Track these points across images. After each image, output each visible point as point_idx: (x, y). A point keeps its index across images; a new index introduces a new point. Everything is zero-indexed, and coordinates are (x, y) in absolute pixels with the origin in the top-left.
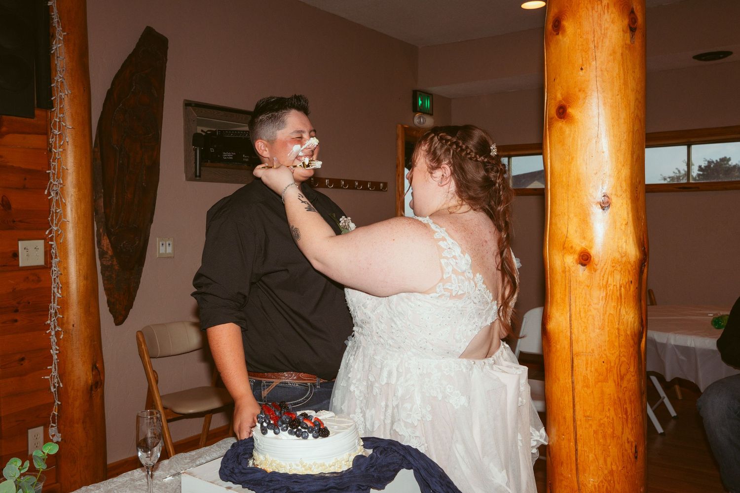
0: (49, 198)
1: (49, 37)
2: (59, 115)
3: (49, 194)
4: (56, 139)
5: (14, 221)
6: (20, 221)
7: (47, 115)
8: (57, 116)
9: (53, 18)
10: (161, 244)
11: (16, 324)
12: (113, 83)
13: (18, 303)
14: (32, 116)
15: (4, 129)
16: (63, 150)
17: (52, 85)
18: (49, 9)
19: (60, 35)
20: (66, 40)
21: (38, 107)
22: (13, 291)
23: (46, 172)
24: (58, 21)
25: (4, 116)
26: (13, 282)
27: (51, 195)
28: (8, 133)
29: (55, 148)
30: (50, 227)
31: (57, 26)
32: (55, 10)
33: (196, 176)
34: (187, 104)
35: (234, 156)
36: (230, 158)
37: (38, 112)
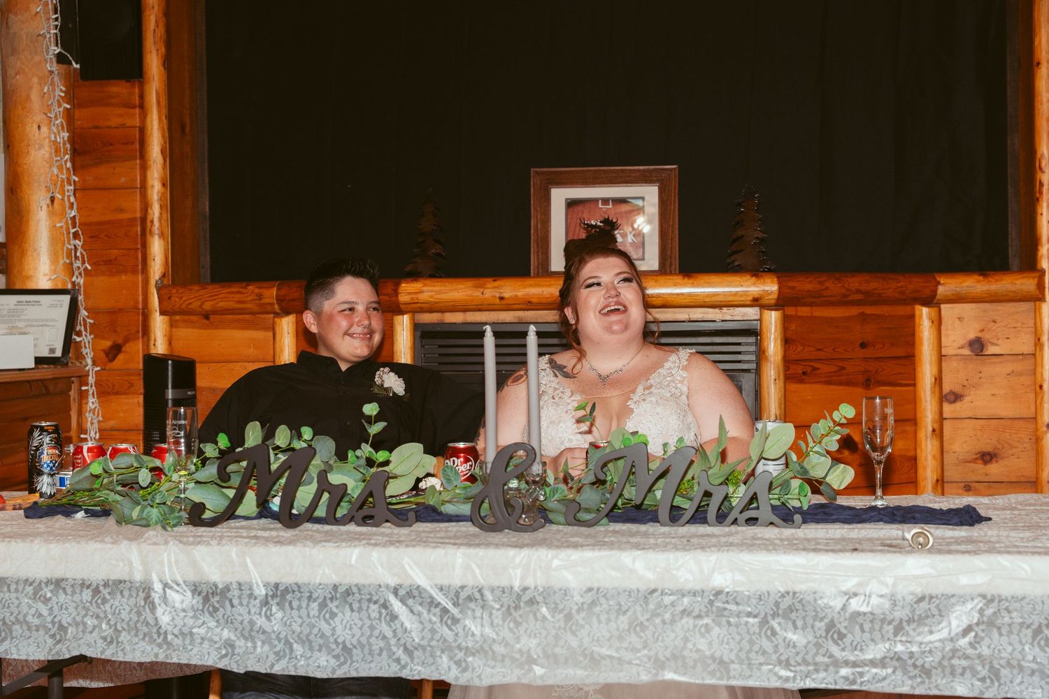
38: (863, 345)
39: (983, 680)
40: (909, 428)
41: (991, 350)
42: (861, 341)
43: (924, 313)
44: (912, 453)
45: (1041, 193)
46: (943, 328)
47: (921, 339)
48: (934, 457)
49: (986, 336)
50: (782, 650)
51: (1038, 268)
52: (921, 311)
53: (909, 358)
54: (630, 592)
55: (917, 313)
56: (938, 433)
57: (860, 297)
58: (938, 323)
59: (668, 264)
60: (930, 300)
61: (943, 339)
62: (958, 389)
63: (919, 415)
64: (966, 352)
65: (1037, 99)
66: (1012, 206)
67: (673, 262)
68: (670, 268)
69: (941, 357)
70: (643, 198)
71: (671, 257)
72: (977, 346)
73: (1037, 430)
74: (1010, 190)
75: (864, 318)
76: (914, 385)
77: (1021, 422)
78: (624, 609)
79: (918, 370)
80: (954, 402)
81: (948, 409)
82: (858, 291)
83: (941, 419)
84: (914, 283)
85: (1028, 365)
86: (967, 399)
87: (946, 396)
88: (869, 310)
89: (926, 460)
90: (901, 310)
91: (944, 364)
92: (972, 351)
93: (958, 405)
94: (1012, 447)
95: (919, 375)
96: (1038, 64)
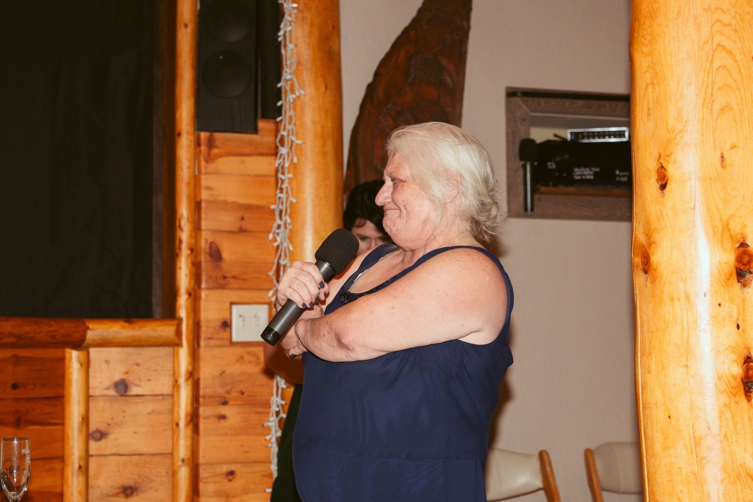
0: (276, 244)
2: (288, 127)
3: (275, 240)
4: (284, 159)
5: (225, 277)
6: (234, 277)
8: (284, 129)
11: (224, 421)
12: (377, 74)
13: (228, 392)
14: (255, 131)
15: (215, 151)
16: (294, 175)
17: (280, 85)
19: (290, 15)
20: (301, 20)
21: (262, 117)
22: (221, 374)
23: (269, 208)
25: (216, 134)
26: (221, 362)
27: (276, 241)
28: (221, 156)
29: (283, 173)
30: (275, 286)
33: (526, 209)
34: (512, 93)
35: (595, 174)
36: (588, 177)
37: (262, 124)
38: (15, 386)
40: (57, 465)
41: (134, 391)
42: (12, 382)
43: (74, 357)
44: (58, 490)
45: (180, 249)
46: (91, 370)
47: (70, 380)
48: (80, 493)
49: (130, 378)
51: (177, 315)
52: (71, 354)
53: (59, 399)
55: (67, 356)
56: (84, 469)
57: (13, 340)
58: (86, 365)
60: (80, 344)
61: (91, 380)
62: (103, 428)
63: (66, 453)
64: (112, 392)
65: (178, 165)
66: (157, 260)
69: (88, 398)
72: (122, 387)
73: (173, 464)
74: (155, 245)
75: (16, 360)
76: (63, 424)
77: (160, 458)
79: (67, 410)
80: (100, 439)
81: (94, 446)
82: (11, 335)
83: (87, 456)
84: (66, 327)
85: (166, 404)
86: (111, 437)
87: (92, 434)
88: (23, 353)
89: (72, 495)
90: (52, 353)
91: (91, 404)
92: (117, 391)
93: (103, 442)
94: (151, 481)
95: (68, 415)
96: (179, 134)
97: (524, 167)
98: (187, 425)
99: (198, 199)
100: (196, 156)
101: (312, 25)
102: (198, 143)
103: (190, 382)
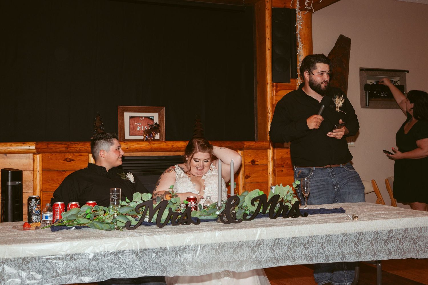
1: (296, 46)
2: (300, 81)
7: (295, 82)
9: (298, 39)
10: (348, 139)
11: (283, 172)
13: (284, 163)
14: (289, 82)
15: (278, 89)
17: (297, 68)
18: (296, 35)
19: (301, 46)
20: (304, 47)
21: (292, 78)
24: (300, 40)
25: (278, 83)
26: (281, 154)
28: (280, 90)
31: (299, 42)
32: (299, 35)
33: (366, 106)
34: (362, 70)
35: (387, 94)
36: (385, 95)
37: (291, 80)
39: (373, 256)
41: (256, 163)
45: (269, 119)
46: (245, 157)
49: (255, 159)
50: (326, 252)
54: (287, 239)
56: (245, 187)
59: (162, 137)
60: (242, 149)
61: (245, 160)
62: (248, 175)
63: (239, 182)
64: (251, 164)
65: (268, 93)
67: (164, 137)
68: (163, 139)
70: (154, 117)
71: (163, 135)
72: (253, 162)
73: (269, 185)
74: (255, 118)
77: (264, 183)
78: (286, 244)
80: (247, 178)
85: (266, 167)
86: (251, 177)
87: (245, 177)
96: (268, 84)
97: (366, 92)
98: (272, 174)
99: (274, 104)
100: (272, 91)
101: (307, 49)
102: (273, 86)
103: (273, 160)
